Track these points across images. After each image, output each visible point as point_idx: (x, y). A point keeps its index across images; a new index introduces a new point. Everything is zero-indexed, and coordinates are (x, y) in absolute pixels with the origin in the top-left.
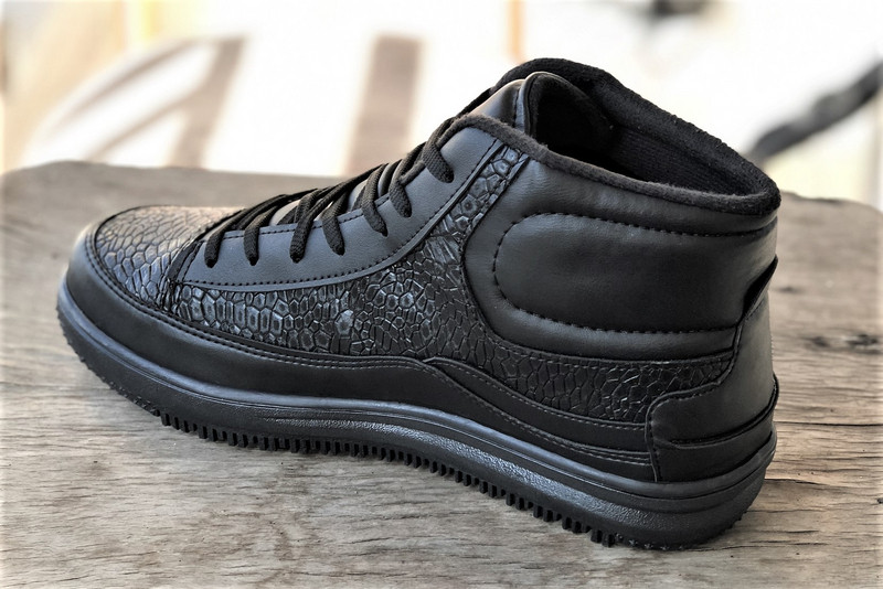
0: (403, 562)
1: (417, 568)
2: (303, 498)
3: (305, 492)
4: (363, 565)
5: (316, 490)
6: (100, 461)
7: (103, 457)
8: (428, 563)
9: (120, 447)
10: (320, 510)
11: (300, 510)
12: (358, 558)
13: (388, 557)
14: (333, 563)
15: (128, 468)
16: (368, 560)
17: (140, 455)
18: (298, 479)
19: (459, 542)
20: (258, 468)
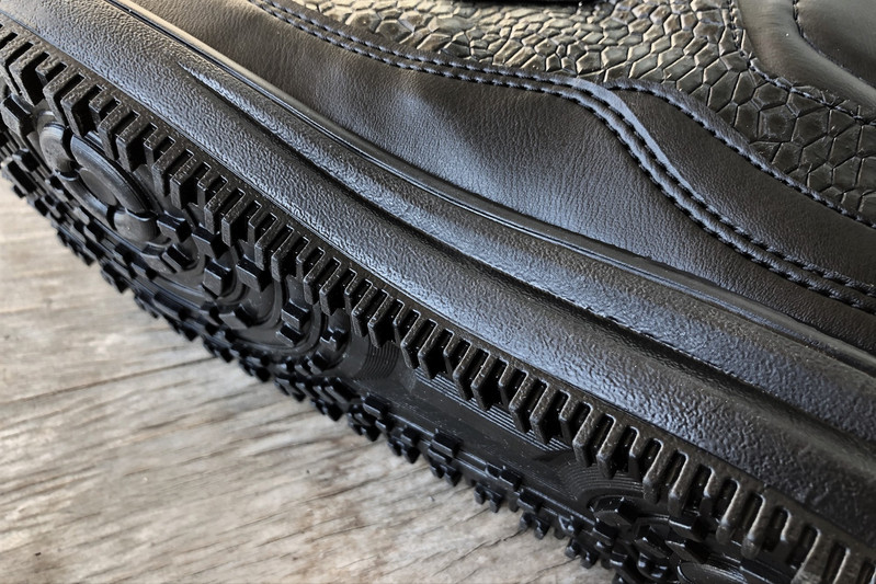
2: (359, 537)
3: (359, 525)
5: (374, 514)
6: (42, 549)
7: (45, 539)
9: (66, 510)
10: (393, 555)
11: (365, 564)
15: (87, 552)
17: (100, 520)
18: (340, 498)
20: (276, 493)
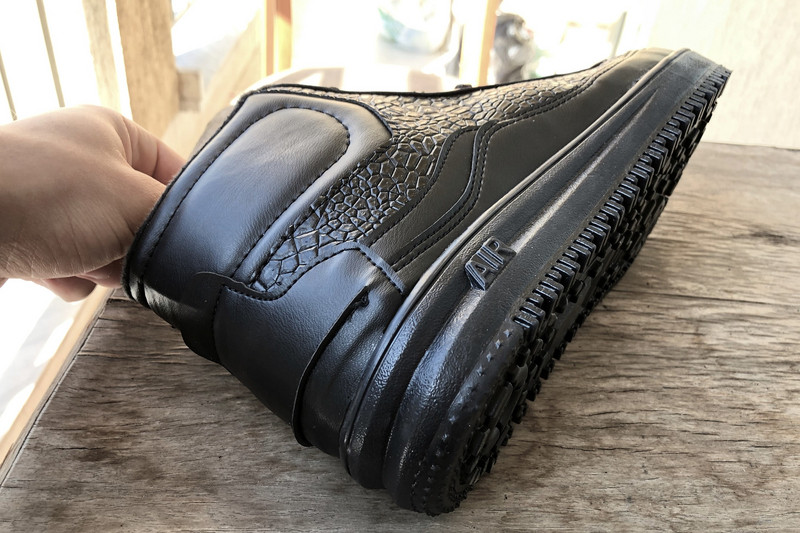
0: (643, 437)
1: (659, 443)
4: (608, 440)
8: (665, 439)
12: (601, 432)
13: (627, 431)
14: (580, 436)
16: (611, 433)
19: (683, 417)
